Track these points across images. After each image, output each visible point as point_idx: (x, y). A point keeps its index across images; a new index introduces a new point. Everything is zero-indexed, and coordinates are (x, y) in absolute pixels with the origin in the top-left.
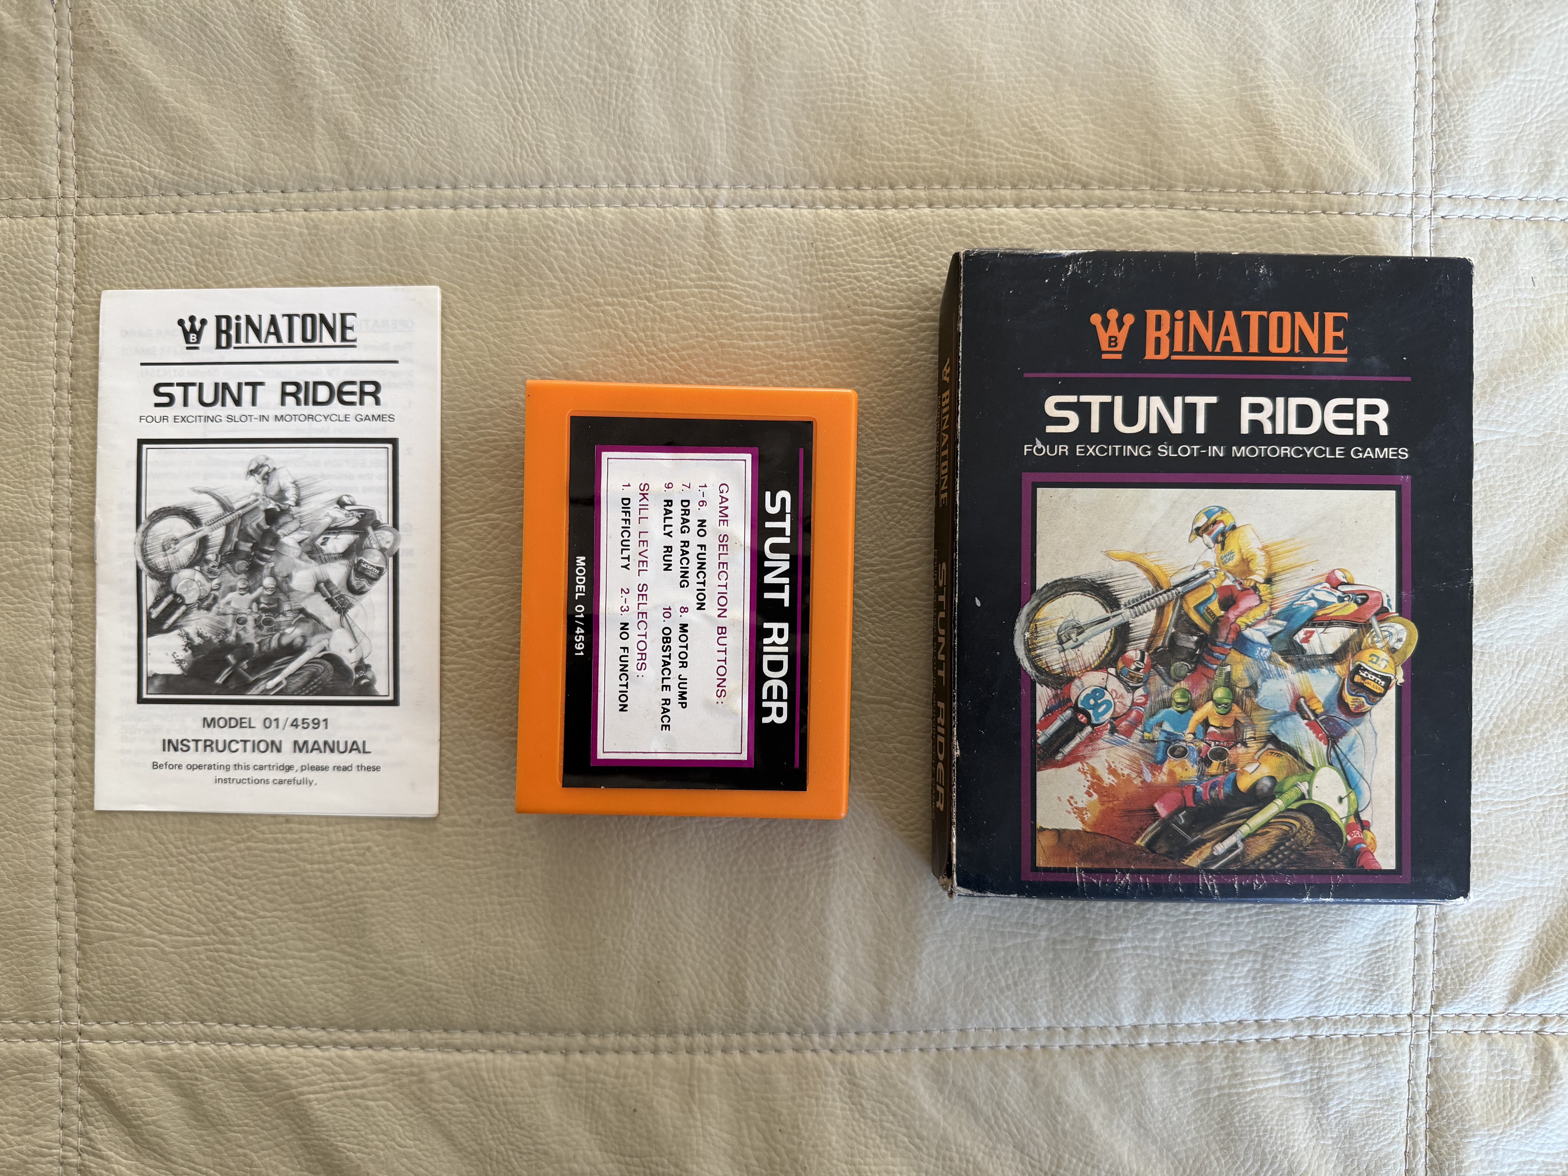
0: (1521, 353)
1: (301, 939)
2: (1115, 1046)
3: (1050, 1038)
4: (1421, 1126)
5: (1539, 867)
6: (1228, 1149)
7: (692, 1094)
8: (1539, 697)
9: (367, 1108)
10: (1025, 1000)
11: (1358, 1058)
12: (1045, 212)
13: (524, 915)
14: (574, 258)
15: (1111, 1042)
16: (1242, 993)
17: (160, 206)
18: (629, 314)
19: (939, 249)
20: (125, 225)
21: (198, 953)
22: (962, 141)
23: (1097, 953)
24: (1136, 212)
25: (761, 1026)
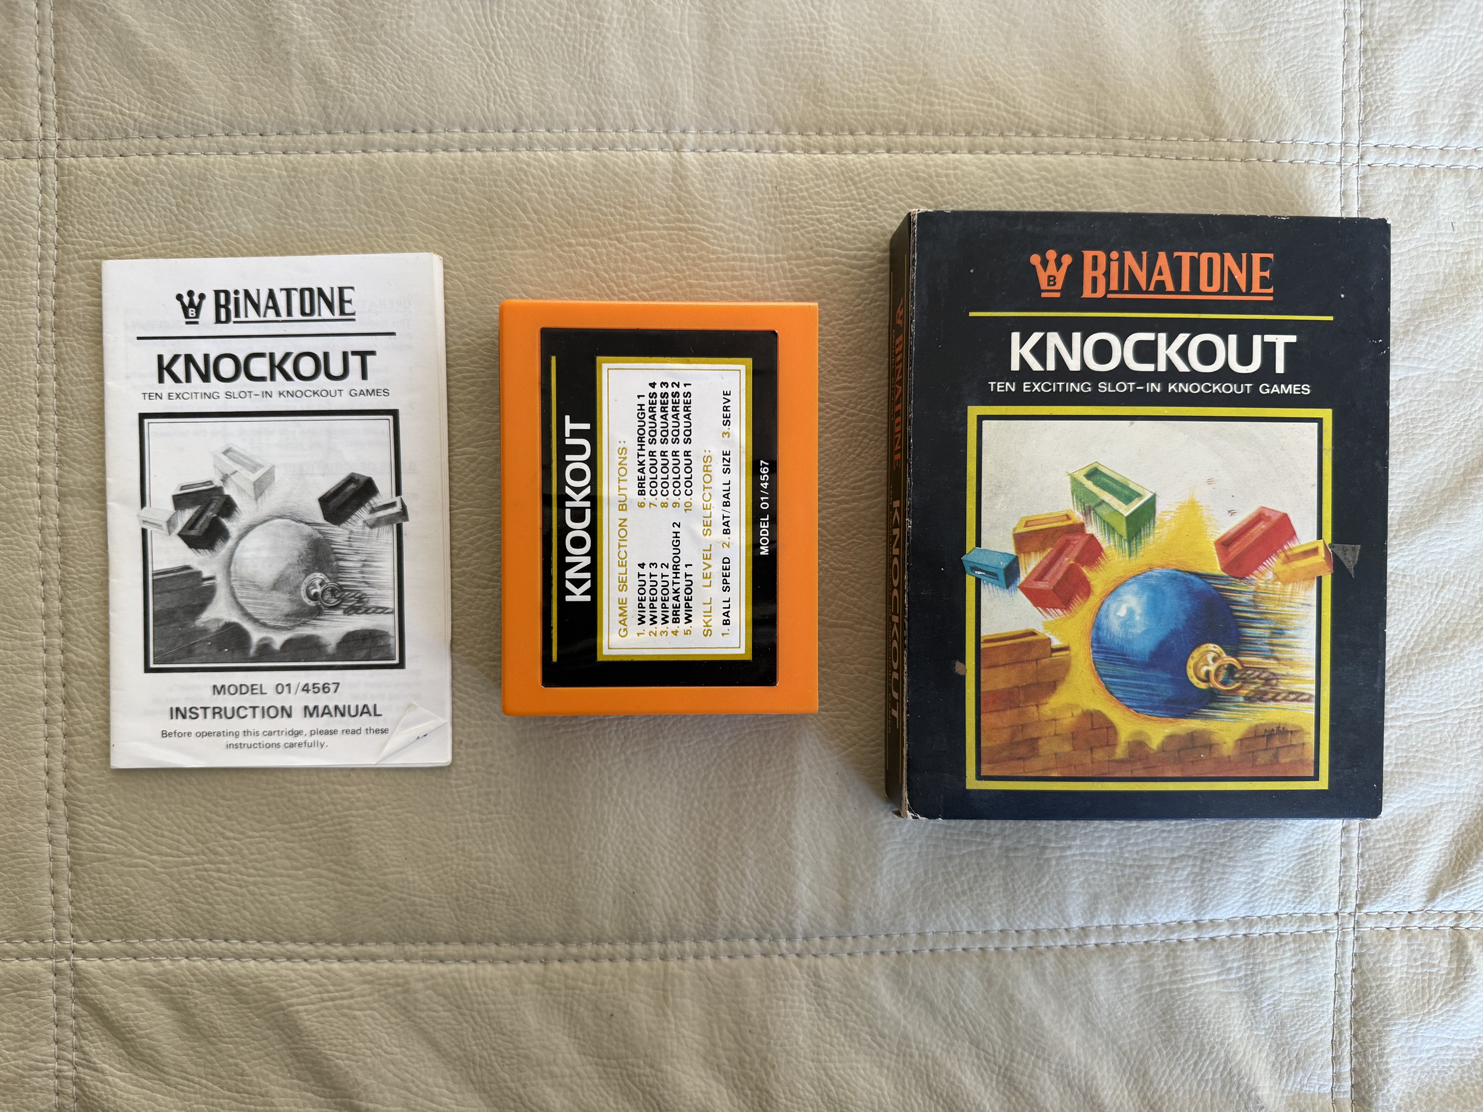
0: (1441, 293)
1: (288, 858)
2: (1064, 947)
3: (1002, 941)
4: (1347, 1016)
5: (1455, 775)
6: (1169, 1040)
7: (666, 999)
8: (1457, 616)
9: (355, 1017)
10: (980, 904)
11: (1288, 954)
12: (997, 158)
13: (504, 831)
14: (546, 200)
15: (1060, 943)
16: (1182, 896)
17: (140, 148)
18: (600, 255)
19: (898, 192)
20: (106, 167)
21: (188, 873)
22: (919, 90)
23: (1048, 860)
24: (1084, 158)
25: (731, 932)
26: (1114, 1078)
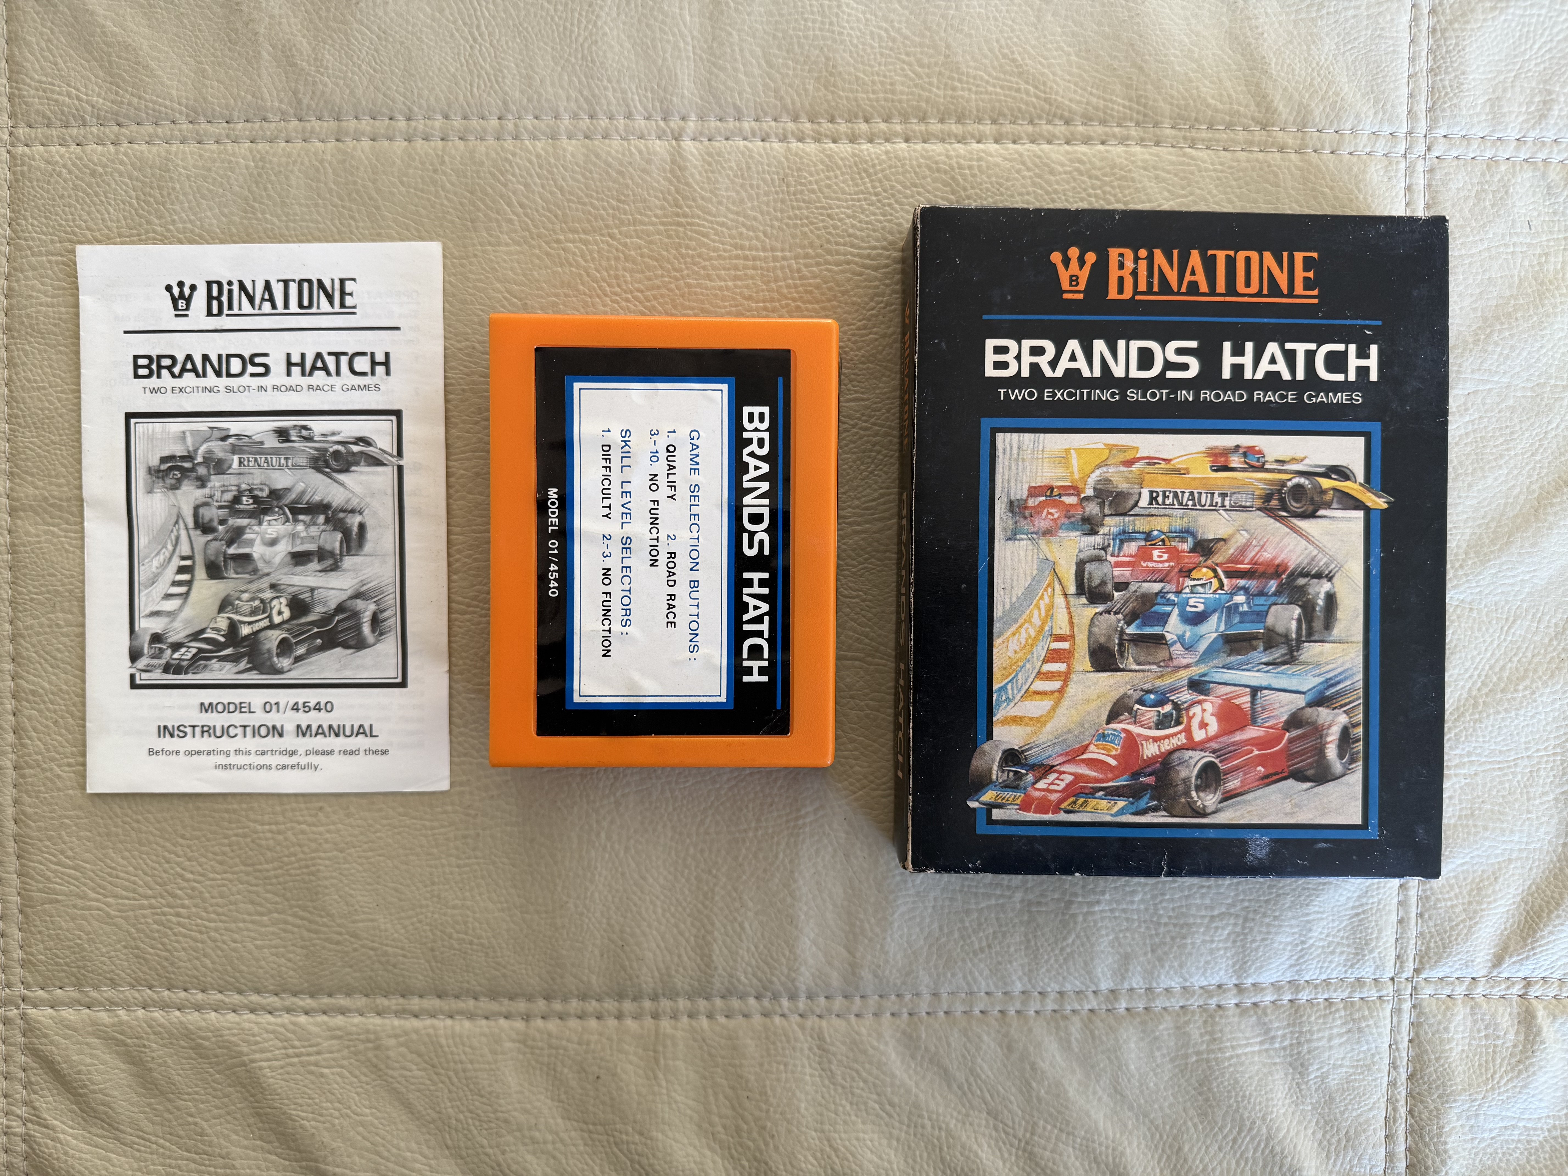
0: (1516, 299)
1: (252, 902)
2: (1091, 1011)
3: (1024, 1003)
4: (1402, 1092)
5: (1526, 828)
6: (1206, 1114)
7: (657, 1061)
8: (1529, 654)
9: (322, 1075)
10: (999, 963)
11: (1339, 1022)
12: (1026, 148)
13: (483, 878)
14: (533, 192)
15: (1087, 1007)
16: (1222, 957)
17: (98, 137)
18: (591, 252)
19: (916, 186)
20: (62, 156)
21: (144, 916)
22: (940, 73)
23: (1074, 916)
24: (1120, 149)
25: (728, 990)
26: (1144, 1154)
